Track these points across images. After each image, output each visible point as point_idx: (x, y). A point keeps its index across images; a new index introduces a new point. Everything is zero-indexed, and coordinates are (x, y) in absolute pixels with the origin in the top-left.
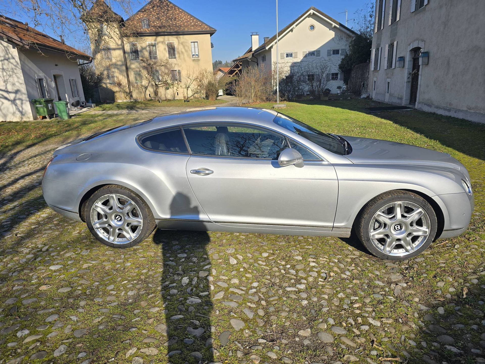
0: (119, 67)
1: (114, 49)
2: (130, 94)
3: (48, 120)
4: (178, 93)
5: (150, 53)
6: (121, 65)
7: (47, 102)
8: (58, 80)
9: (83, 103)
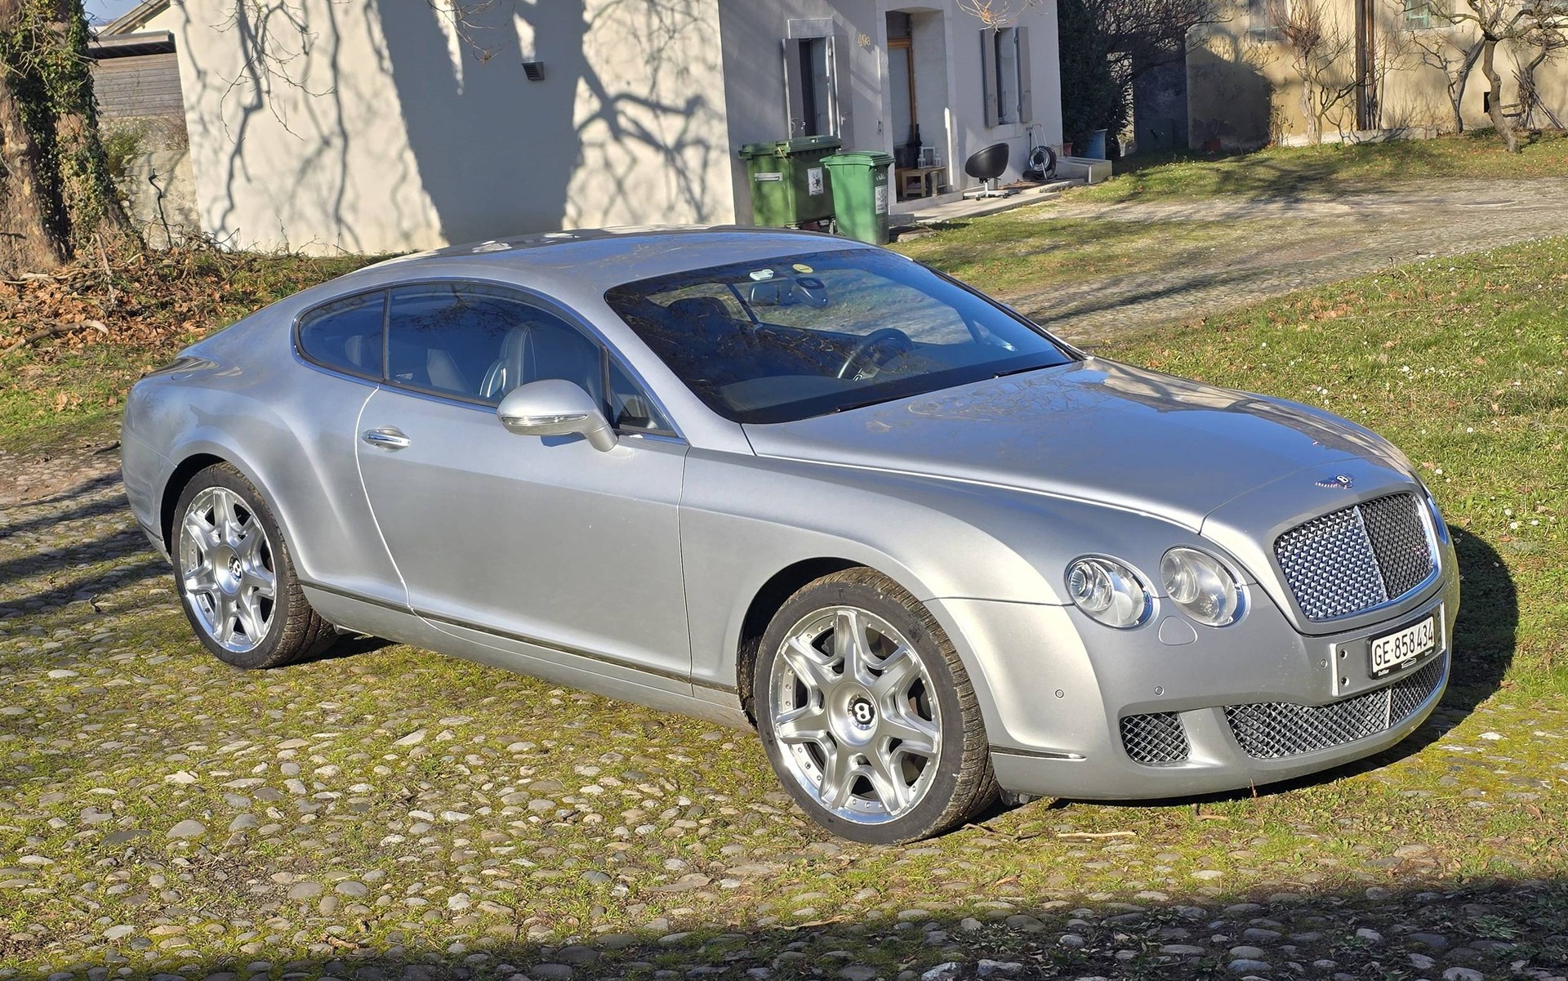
2: (1364, 94)
7: (804, 157)
8: (922, 39)
9: (1039, 159)
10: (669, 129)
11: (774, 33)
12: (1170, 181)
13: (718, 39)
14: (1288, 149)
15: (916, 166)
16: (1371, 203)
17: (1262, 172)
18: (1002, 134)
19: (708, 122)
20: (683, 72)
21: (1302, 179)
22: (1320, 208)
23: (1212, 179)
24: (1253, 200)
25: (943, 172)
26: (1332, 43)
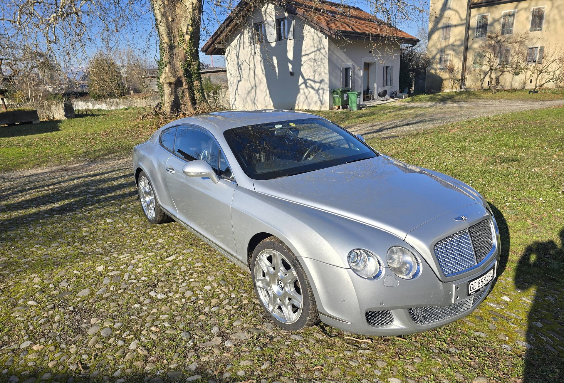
0: (455, 48)
1: (456, 26)
2: (462, 82)
3: (341, 110)
4: (531, 80)
5: (504, 26)
6: (459, 46)
7: (344, 92)
8: (371, 68)
9: (393, 93)
10: (316, 86)
11: (339, 66)
12: (420, 98)
13: (328, 68)
14: (445, 92)
15: (368, 94)
16: (462, 104)
17: (439, 97)
18: (386, 88)
19: (324, 85)
20: (320, 74)
21: (447, 98)
22: (450, 105)
23: (428, 99)
24: (436, 103)
25: (373, 96)
26: (457, 71)
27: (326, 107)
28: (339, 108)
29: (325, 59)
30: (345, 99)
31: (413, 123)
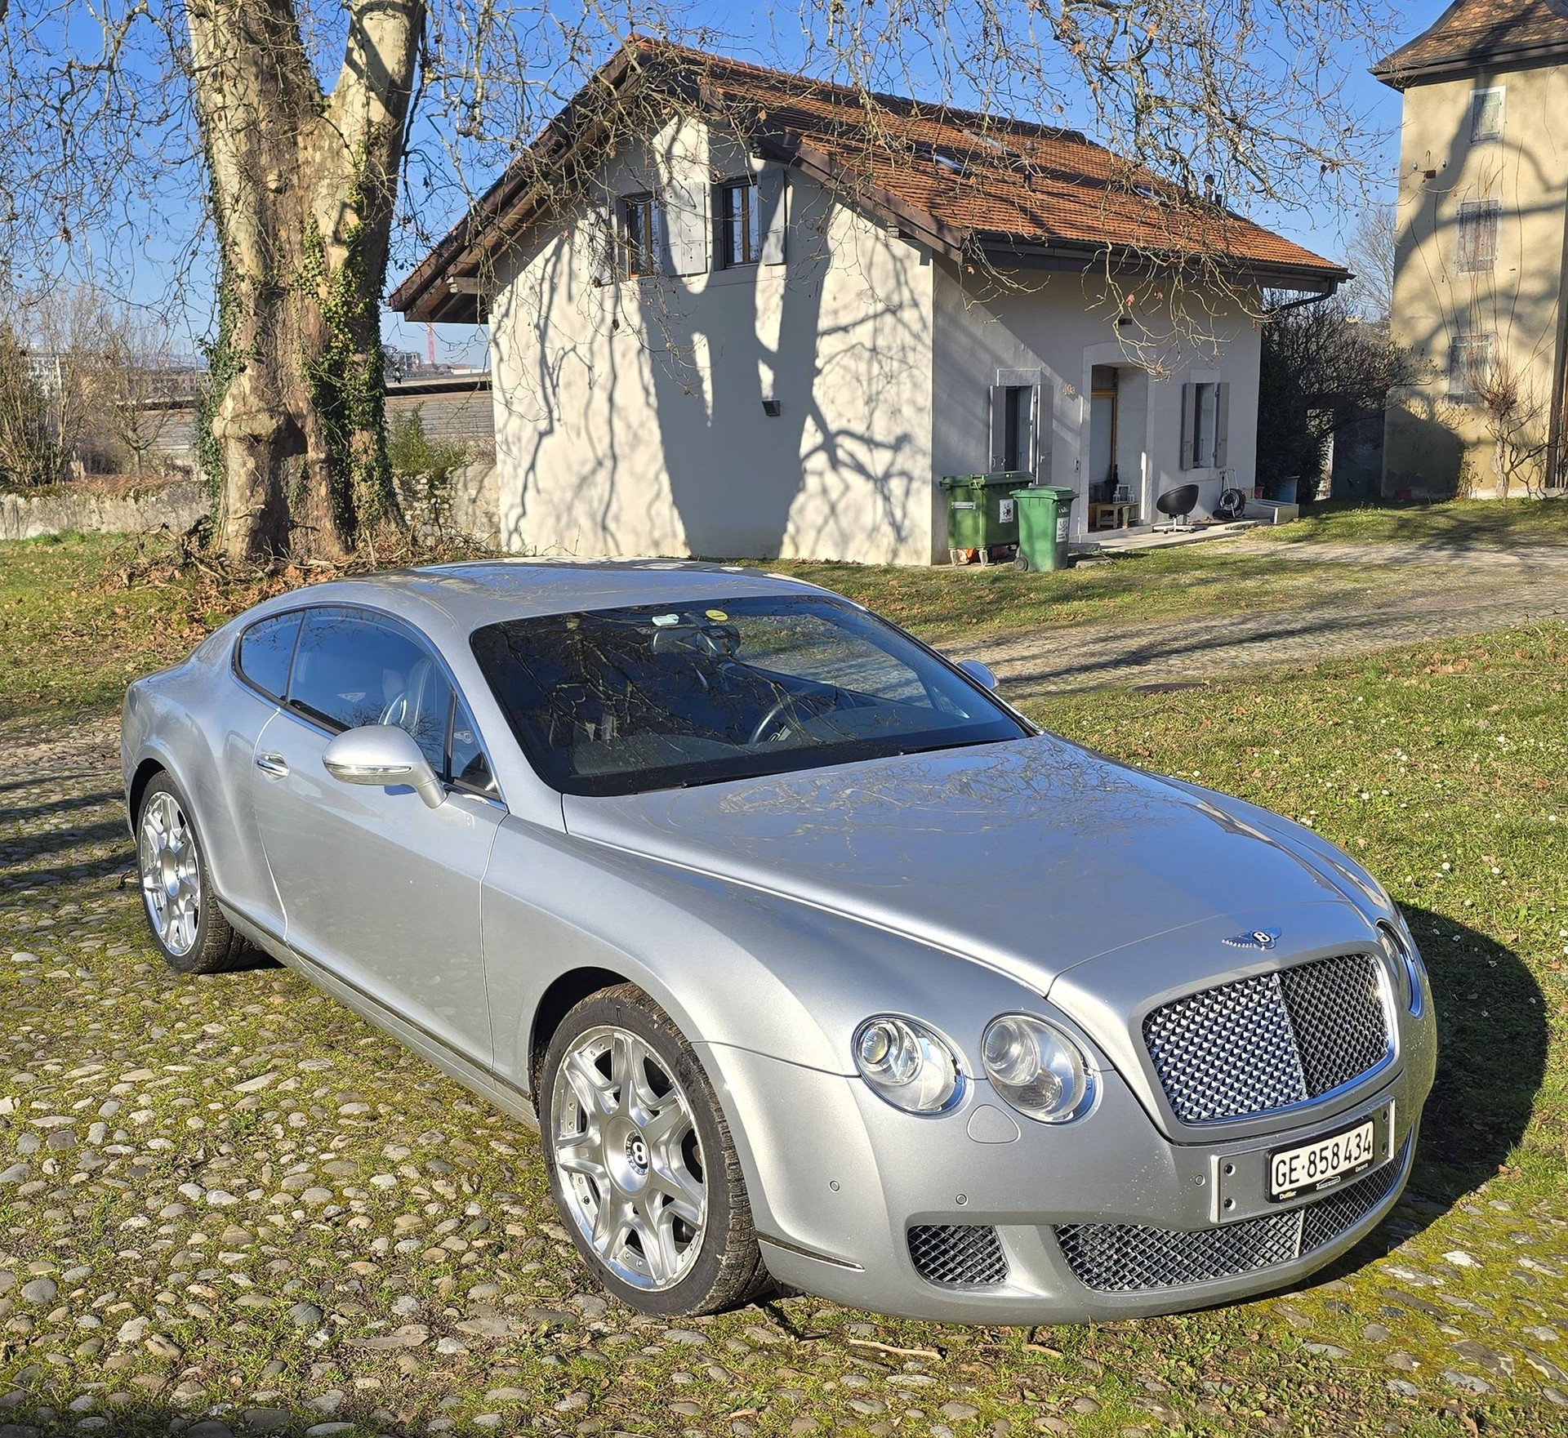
0: (1518, 308)
1: (1520, 213)
2: (1554, 456)
3: (982, 567)
6: (1538, 300)
7: (997, 489)
8: (1126, 390)
9: (1229, 500)
10: (878, 461)
11: (982, 380)
12: (1351, 525)
13: (928, 385)
14: (1475, 501)
15: (1111, 501)
16: (1540, 556)
17: (1442, 522)
18: (1192, 477)
19: (913, 456)
20: (895, 412)
21: (1478, 529)
22: (1486, 557)
23: (1387, 527)
24: (1424, 547)
25: (1135, 508)
26: (1526, 407)
27: (917, 553)
28: (974, 559)
29: (920, 348)
30: (1003, 518)
31: (1291, 633)
